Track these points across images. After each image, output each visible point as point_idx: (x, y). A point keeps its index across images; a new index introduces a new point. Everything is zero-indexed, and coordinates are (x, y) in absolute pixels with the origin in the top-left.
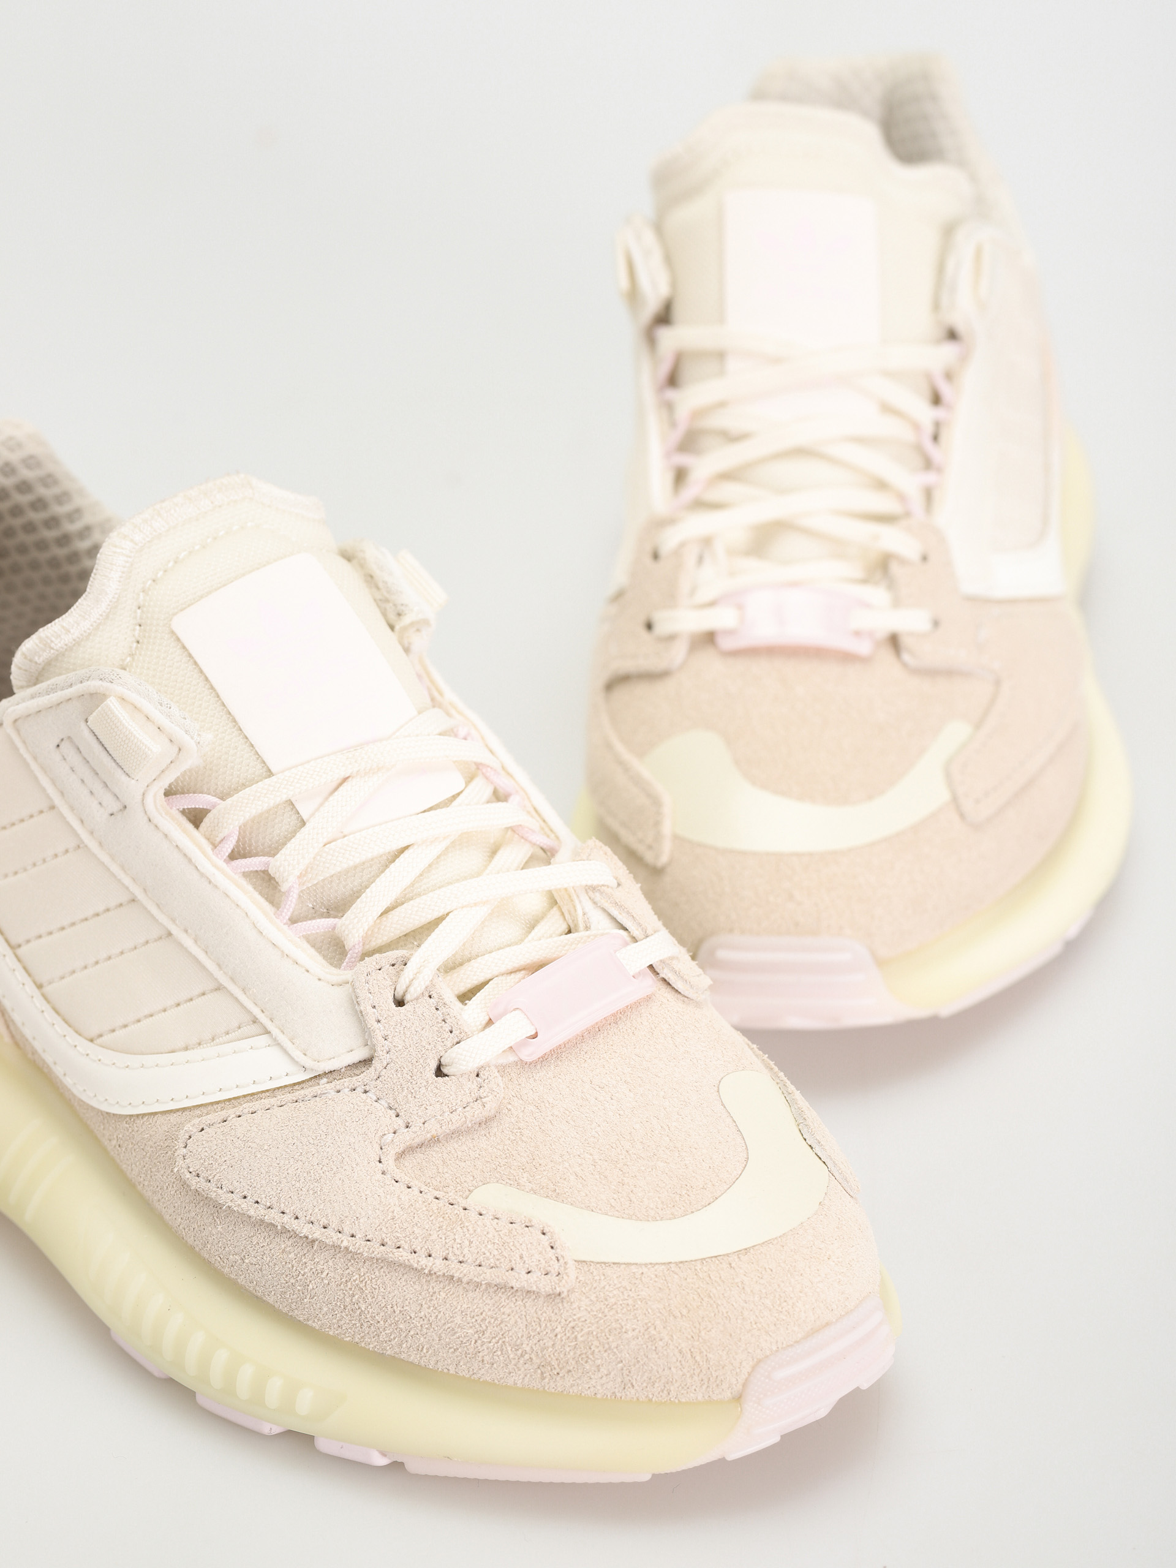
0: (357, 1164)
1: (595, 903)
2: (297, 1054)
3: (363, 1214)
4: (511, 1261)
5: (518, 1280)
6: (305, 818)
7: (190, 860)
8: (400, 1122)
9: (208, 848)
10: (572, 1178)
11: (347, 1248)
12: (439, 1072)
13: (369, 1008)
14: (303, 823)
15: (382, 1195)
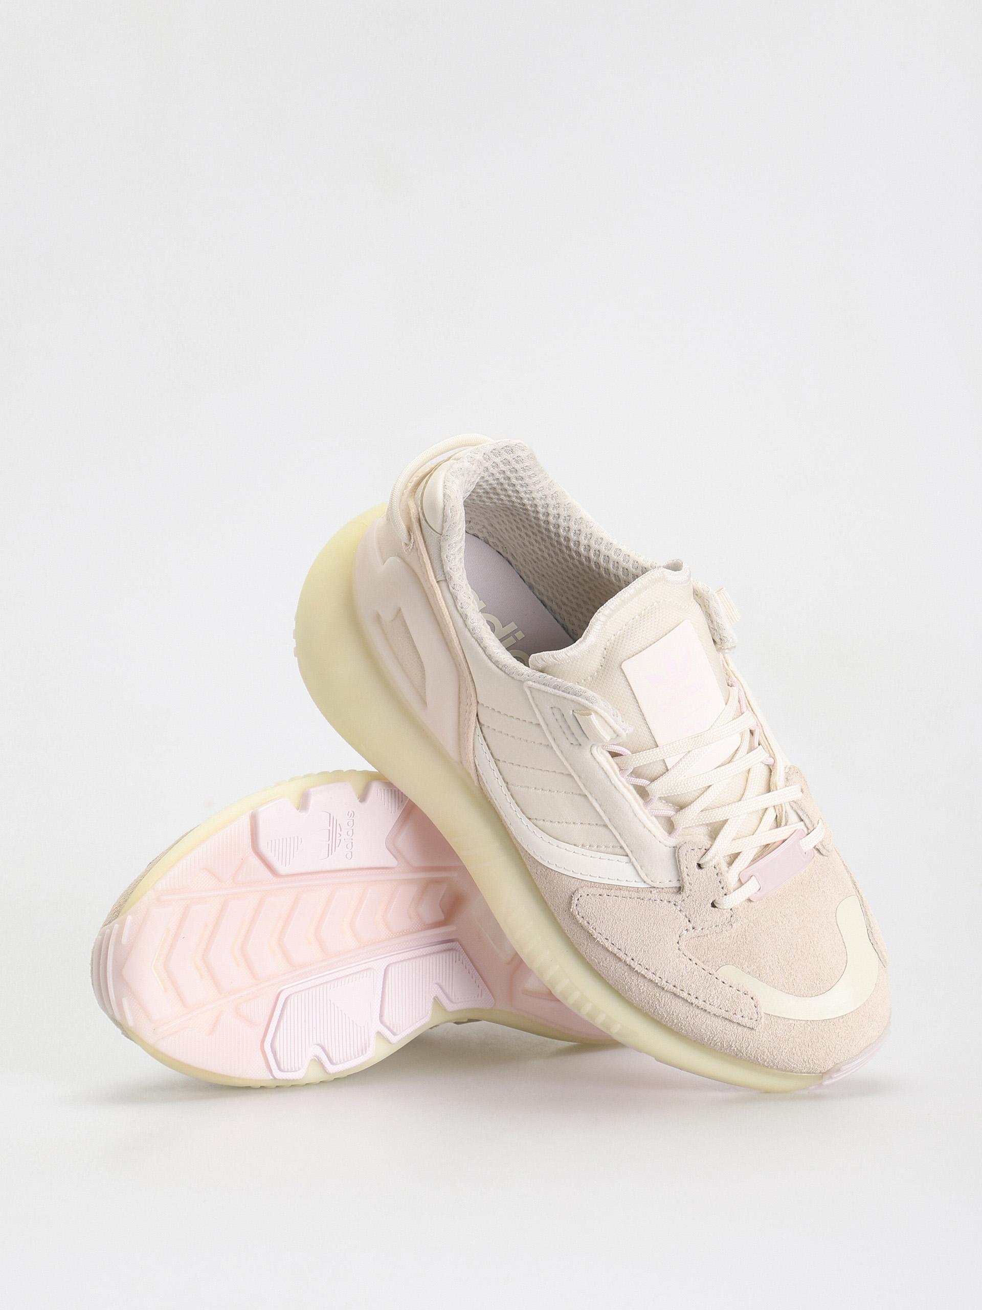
0: (667, 943)
1: (792, 808)
2: (643, 875)
3: (667, 970)
4: (735, 1011)
5: (738, 1018)
6: (669, 768)
7: (608, 777)
8: (691, 926)
9: (617, 771)
10: (768, 968)
11: (657, 983)
12: (713, 905)
13: (685, 868)
14: (668, 770)
15: (678, 962)
